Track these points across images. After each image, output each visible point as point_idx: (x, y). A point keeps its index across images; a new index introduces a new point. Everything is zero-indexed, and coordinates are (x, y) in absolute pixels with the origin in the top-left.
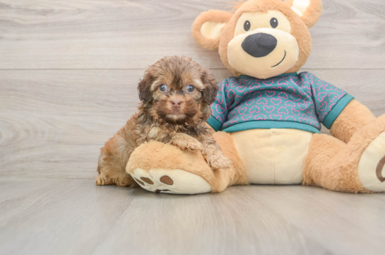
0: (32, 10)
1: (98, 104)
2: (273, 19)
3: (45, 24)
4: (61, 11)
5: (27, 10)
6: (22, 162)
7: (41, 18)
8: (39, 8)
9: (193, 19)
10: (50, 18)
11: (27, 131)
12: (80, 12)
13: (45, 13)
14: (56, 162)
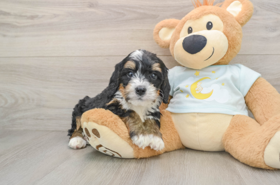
0: (25, 16)
1: (68, 80)
2: (209, 23)
4: (43, 16)
5: (21, 16)
6: (20, 119)
8: (29, 14)
10: (36, 21)
11: (23, 98)
12: (55, 17)
13: (32, 17)
14: (42, 119)
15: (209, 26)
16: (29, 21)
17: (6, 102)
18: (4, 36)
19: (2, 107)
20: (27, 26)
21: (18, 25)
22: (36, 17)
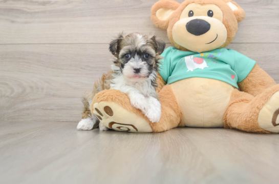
0: (36, 2)
1: (82, 68)
2: (210, 11)
3: (44, 12)
4: (56, 3)
6: (28, 109)
7: (42, 8)
9: (150, 7)
10: (48, 7)
11: (31, 87)
12: (69, 3)
13: (44, 4)
14: (51, 109)
15: (210, 14)
17: (13, 91)
18: (13, 22)
19: (7, 97)
20: (38, 12)
21: (28, 11)
22: (49, 3)
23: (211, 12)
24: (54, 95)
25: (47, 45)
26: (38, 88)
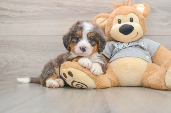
15: (131, 20)
16: (19, 14)
17: (2, 64)
18: (3, 23)
20: (18, 17)
21: (12, 16)
22: (24, 11)
23: (132, 19)
24: (26, 67)
25: (23, 37)
26: (17, 62)
